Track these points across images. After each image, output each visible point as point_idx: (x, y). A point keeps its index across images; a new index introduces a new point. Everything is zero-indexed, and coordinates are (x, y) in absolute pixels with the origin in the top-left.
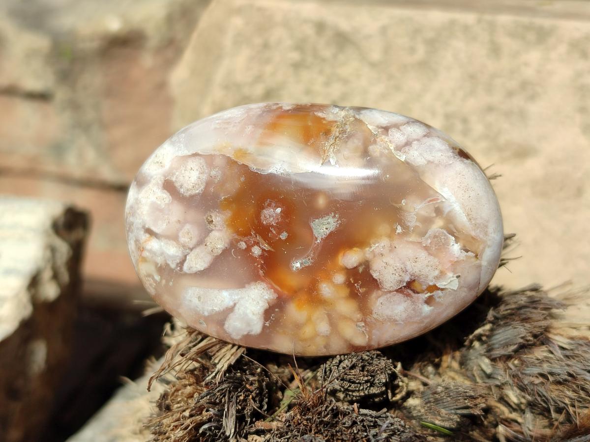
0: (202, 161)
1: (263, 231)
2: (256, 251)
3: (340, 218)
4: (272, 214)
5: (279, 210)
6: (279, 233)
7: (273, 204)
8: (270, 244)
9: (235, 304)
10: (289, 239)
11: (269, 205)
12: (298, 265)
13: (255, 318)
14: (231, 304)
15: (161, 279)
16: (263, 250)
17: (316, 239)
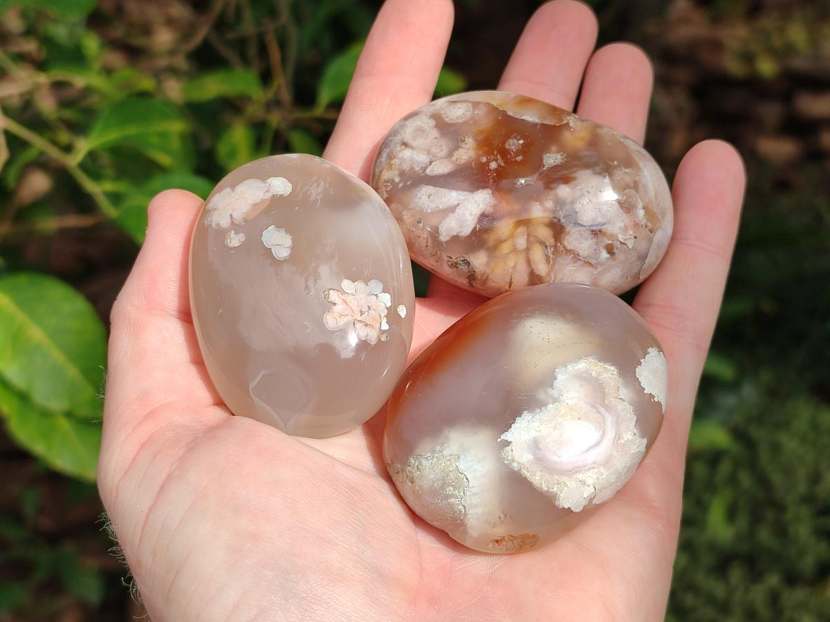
0: (470, 105)
1: (504, 153)
2: (493, 165)
3: (566, 157)
4: (514, 144)
5: (521, 142)
6: (516, 156)
7: (518, 138)
8: (505, 163)
9: (458, 205)
10: (522, 161)
11: (515, 137)
12: (523, 181)
13: (470, 218)
14: (456, 203)
15: (400, 182)
16: (499, 165)
17: (544, 167)
